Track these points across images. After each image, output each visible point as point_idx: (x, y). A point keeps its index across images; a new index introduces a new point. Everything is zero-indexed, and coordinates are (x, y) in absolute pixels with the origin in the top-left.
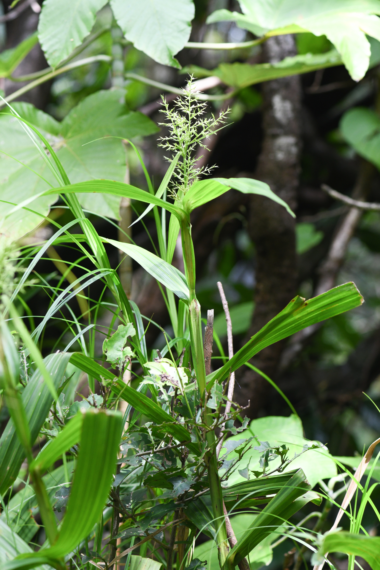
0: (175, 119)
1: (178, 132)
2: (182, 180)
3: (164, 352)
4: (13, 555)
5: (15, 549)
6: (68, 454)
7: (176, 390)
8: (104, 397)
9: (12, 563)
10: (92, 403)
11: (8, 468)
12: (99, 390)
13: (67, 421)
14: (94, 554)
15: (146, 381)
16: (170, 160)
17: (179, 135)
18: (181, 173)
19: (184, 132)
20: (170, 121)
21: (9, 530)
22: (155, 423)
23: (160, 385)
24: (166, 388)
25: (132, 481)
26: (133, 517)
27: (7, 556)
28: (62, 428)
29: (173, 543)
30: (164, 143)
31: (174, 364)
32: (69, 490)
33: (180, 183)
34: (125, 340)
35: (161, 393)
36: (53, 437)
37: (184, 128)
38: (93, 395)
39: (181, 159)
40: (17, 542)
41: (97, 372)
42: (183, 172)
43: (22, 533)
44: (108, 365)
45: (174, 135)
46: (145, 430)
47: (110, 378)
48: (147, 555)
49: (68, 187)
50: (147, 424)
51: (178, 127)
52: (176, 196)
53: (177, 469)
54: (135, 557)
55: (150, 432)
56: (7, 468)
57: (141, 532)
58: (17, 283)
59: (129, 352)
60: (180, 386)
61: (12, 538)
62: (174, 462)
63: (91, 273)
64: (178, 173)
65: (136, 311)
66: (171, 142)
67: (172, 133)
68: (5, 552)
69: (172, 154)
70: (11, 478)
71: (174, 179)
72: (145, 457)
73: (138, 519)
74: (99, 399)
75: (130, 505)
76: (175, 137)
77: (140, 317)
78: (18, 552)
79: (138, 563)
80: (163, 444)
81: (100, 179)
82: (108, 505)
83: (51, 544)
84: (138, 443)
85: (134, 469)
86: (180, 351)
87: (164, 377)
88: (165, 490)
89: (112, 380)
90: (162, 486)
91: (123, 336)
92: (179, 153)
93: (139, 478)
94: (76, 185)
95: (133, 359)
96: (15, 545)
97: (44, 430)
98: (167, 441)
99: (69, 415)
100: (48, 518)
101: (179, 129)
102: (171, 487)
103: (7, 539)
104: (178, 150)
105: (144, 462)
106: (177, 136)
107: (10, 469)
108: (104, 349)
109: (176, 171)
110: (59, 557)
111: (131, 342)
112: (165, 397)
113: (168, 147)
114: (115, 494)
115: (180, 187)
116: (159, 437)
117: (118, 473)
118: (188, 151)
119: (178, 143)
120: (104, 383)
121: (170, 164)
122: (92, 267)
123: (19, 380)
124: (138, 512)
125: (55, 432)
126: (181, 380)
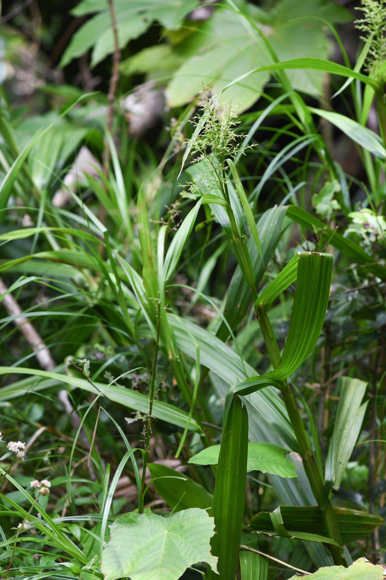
0: (369, 4)
1: (372, 14)
2: (376, 56)
3: (365, 204)
4: (243, 379)
5: (245, 374)
6: (285, 292)
7: (377, 235)
8: (316, 243)
9: (242, 384)
10: (306, 248)
11: (239, 306)
12: (312, 237)
13: (285, 264)
14: (310, 377)
15: (350, 230)
16: (365, 40)
17: (372, 17)
18: (375, 51)
19: (376, 14)
20: (364, 6)
21: (239, 358)
22: (359, 265)
23: (363, 232)
24: (368, 234)
25: (341, 315)
26: (342, 344)
27: (238, 379)
28: (280, 270)
29: (377, 366)
30: (360, 24)
31: (374, 214)
32: (288, 324)
33: (374, 59)
34: (331, 195)
35: (363, 239)
36: (273, 279)
37: (376, 10)
38: (306, 242)
39: (375, 38)
40: (246, 367)
41: (310, 222)
42: (377, 49)
43: (249, 361)
44: (318, 216)
45: (368, 17)
46: (350, 271)
47: (320, 227)
48: (355, 376)
49: (278, 64)
50: (353, 266)
51: (371, 10)
52: (371, 70)
53: (378, 303)
54: (344, 379)
55: (355, 272)
56: (237, 305)
57: (350, 357)
58: (239, 147)
59: (335, 205)
60: (380, 232)
61: (241, 365)
62: (376, 297)
63: (300, 139)
64: (373, 50)
65: (340, 170)
66: (366, 24)
67: (366, 16)
68: (237, 376)
69: (366, 34)
70: (242, 313)
71: (369, 55)
72: (352, 294)
73: (347, 346)
74: (312, 246)
75: (340, 335)
76: (369, 19)
77: (343, 175)
78: (247, 377)
79: (347, 384)
80: (366, 283)
81: (305, 57)
82: (321, 336)
83: (275, 368)
84: (345, 283)
85: (342, 305)
86: (377, 203)
87: (366, 225)
88: (368, 322)
89: (322, 228)
90: (367, 317)
91: (330, 192)
92: (373, 33)
93: (346, 312)
94: (285, 63)
95: (339, 211)
96: (245, 370)
97: (266, 274)
98: (370, 279)
99: (286, 260)
100: (272, 346)
101: (372, 13)
102: (374, 318)
103: (237, 365)
104: (372, 30)
105: (350, 298)
106: (371, 18)
107: (240, 306)
108: (314, 202)
109: (371, 49)
110: (282, 379)
111: (337, 196)
112: (367, 242)
113: (363, 29)
114: (327, 326)
115: (374, 63)
116: (363, 276)
117: (329, 308)
118: (381, 31)
119: (372, 24)
120: (316, 231)
121: (364, 43)
122: (301, 134)
123: (244, 230)
124: (347, 340)
125: (275, 275)
126: (380, 227)
